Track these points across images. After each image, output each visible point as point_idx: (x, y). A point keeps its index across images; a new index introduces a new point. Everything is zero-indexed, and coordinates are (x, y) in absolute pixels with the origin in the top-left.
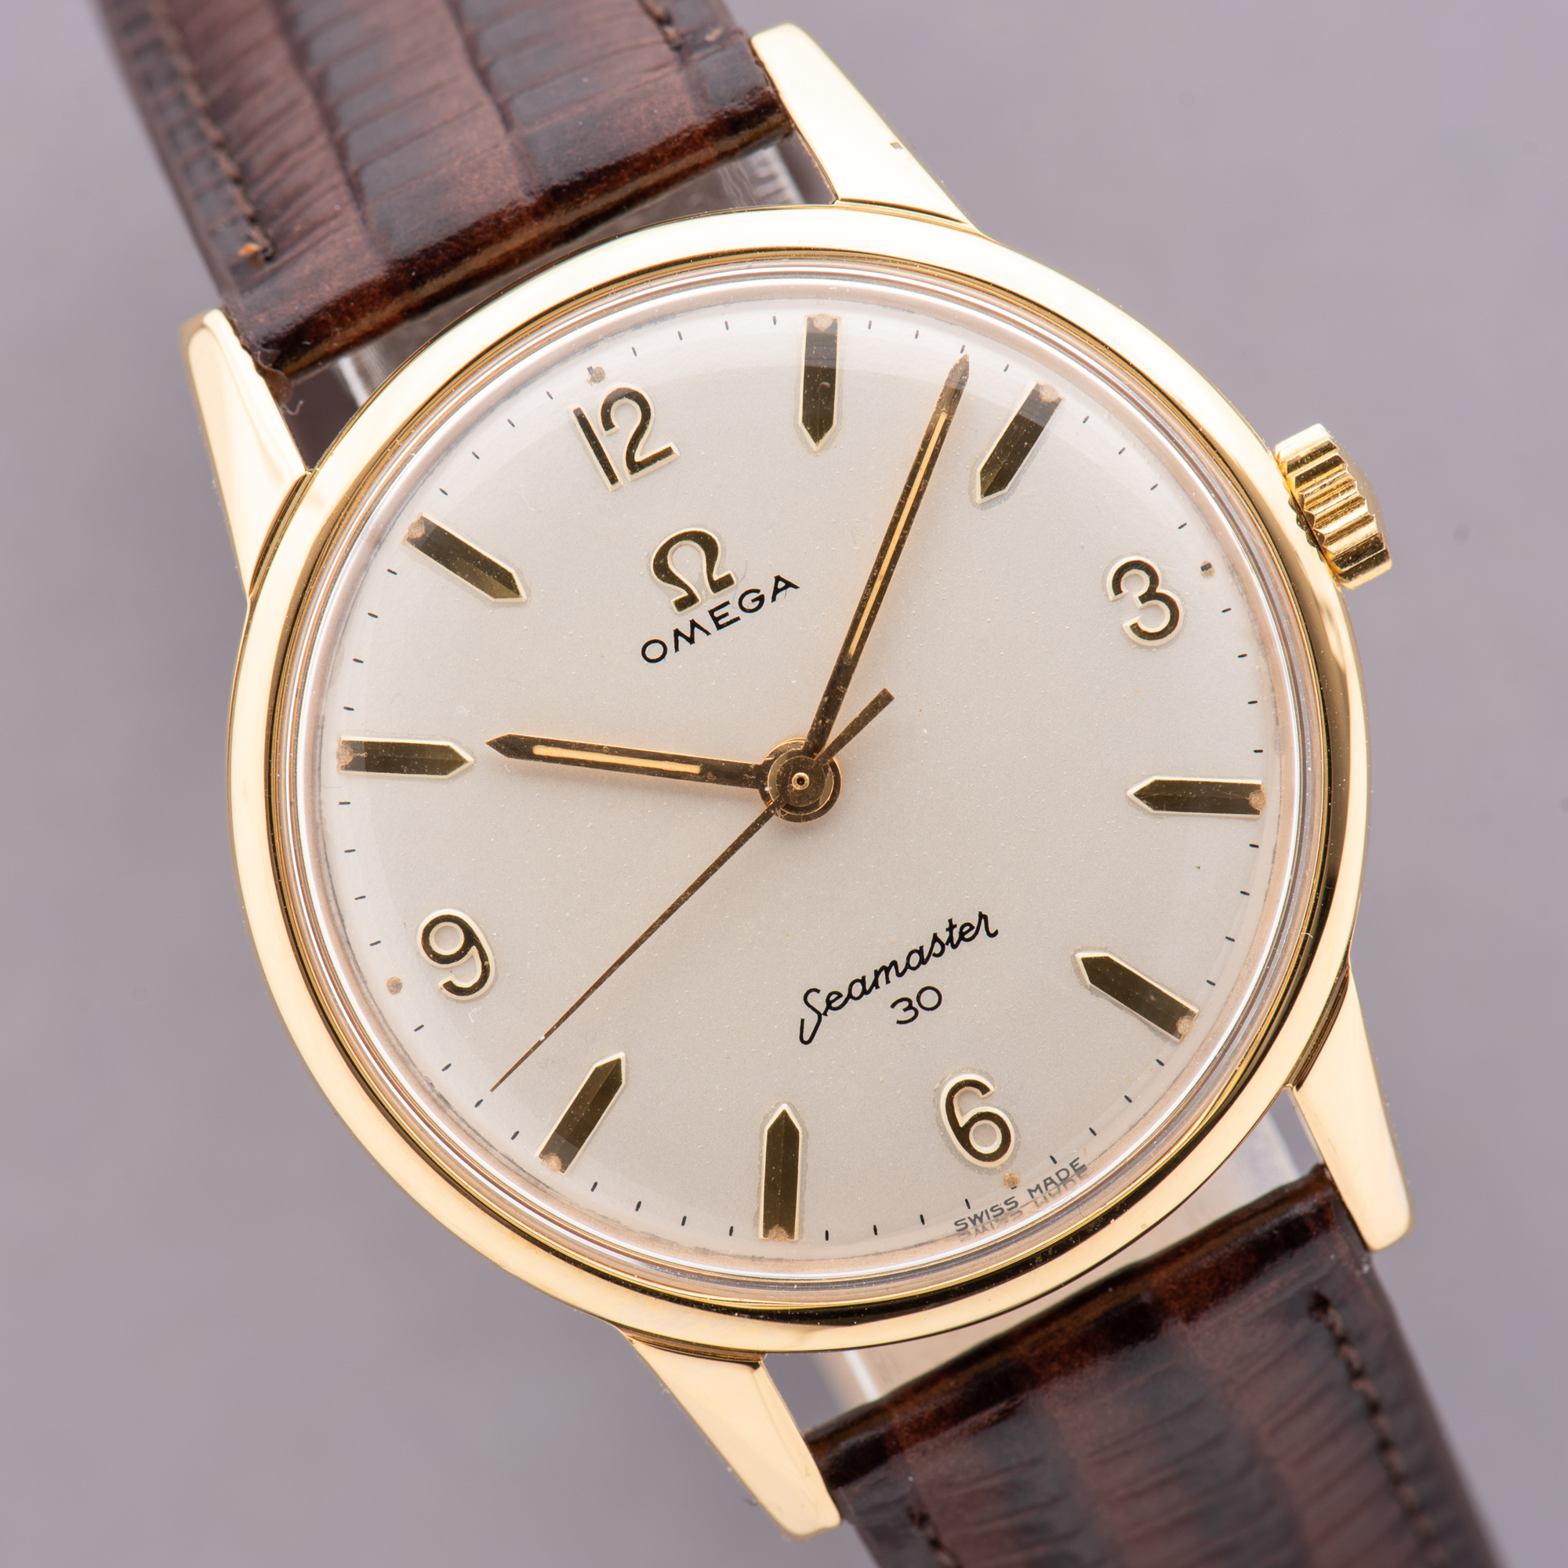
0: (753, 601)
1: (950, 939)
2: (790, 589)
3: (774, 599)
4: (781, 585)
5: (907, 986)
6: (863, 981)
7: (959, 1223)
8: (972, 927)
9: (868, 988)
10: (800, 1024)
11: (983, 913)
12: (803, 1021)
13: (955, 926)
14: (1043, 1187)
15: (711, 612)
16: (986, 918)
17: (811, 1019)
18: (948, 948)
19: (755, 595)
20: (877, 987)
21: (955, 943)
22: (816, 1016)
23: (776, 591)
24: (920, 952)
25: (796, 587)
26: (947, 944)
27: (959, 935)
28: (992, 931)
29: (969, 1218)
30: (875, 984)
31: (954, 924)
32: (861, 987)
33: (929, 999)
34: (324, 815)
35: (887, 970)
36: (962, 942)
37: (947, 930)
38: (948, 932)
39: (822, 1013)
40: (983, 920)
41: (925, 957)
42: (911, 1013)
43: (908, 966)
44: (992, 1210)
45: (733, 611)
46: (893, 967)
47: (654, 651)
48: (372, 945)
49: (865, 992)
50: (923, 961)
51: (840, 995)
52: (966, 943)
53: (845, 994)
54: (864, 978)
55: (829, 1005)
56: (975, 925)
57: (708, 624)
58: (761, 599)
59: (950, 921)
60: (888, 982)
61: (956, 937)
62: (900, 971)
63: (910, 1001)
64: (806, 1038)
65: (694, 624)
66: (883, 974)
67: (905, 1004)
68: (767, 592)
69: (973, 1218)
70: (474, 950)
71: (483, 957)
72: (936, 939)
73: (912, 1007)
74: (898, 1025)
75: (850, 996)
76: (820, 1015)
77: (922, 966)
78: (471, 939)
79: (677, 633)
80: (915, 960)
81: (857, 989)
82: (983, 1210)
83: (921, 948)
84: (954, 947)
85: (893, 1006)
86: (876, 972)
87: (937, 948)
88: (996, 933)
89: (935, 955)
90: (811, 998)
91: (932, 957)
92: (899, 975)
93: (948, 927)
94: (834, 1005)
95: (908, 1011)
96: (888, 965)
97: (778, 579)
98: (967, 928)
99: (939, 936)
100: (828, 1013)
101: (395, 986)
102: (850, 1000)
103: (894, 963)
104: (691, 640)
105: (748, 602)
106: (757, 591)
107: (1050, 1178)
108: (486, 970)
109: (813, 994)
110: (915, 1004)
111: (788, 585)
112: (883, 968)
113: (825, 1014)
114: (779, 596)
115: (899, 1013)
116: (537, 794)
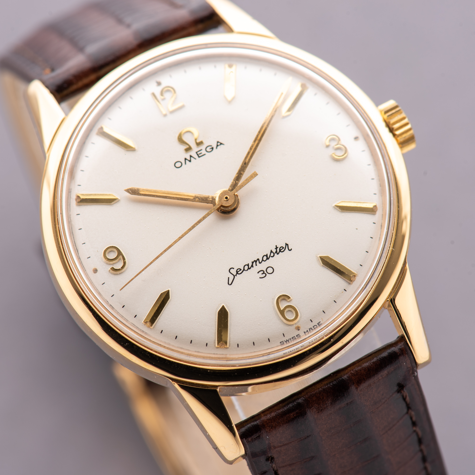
0: (210, 149)
1: (276, 252)
2: (222, 145)
3: (217, 148)
4: (219, 144)
5: (263, 266)
6: (248, 265)
7: (281, 343)
8: (283, 248)
9: (250, 267)
10: (228, 279)
11: (287, 243)
12: (229, 278)
13: (278, 247)
14: (309, 331)
15: (197, 153)
16: (288, 245)
17: (231, 277)
18: (276, 254)
19: (210, 147)
20: (253, 267)
21: (278, 253)
22: (233, 276)
23: (217, 146)
24: (267, 256)
25: (223, 144)
26: (275, 253)
27: (279, 250)
28: (290, 249)
29: (285, 341)
30: (252, 266)
31: (277, 247)
32: (247, 267)
33: (270, 270)
34: (72, 219)
35: (256, 261)
36: (280, 252)
37: (275, 249)
38: (276, 250)
39: (235, 275)
40: (287, 246)
41: (268, 257)
42: (264, 275)
43: (263, 260)
44: (292, 338)
45: (204, 152)
46: (258, 261)
47: (178, 165)
48: (88, 258)
49: (249, 268)
50: (268, 259)
51: (241, 270)
52: (281, 253)
53: (242, 269)
54: (248, 264)
55: (237, 273)
56: (284, 247)
57: (196, 156)
58: (212, 148)
59: (276, 246)
60: (256, 265)
61: (278, 251)
62: (260, 262)
63: (264, 271)
64: (230, 283)
65: (191, 156)
66: (255, 263)
67: (262, 272)
68: (214, 146)
69: (286, 341)
70: (121, 257)
71: (124, 259)
72: (271, 252)
73: (264, 273)
74: (260, 279)
75: (244, 270)
76: (234, 276)
77: (267, 260)
78: (120, 253)
79: (186, 159)
80: (265, 258)
81: (246, 268)
82: (289, 338)
83: (267, 254)
84: (278, 254)
85: (258, 273)
86: (252, 262)
87: (272, 255)
88: (291, 249)
89: (271, 257)
90: (231, 271)
91: (270, 257)
92: (260, 263)
93: (275, 248)
94: (239, 273)
95: (263, 274)
96: (256, 260)
97: (218, 142)
98: (282, 248)
99: (273, 251)
100: (237, 275)
101: (95, 271)
102: (244, 271)
103: (258, 259)
104: (190, 161)
105: (208, 149)
106: (211, 146)
107: (311, 328)
108: (125, 263)
109: (232, 269)
110: (265, 272)
111: (221, 144)
112: (255, 261)
113: (236, 275)
114: (218, 147)
115: (260, 275)
116: (141, 209)
